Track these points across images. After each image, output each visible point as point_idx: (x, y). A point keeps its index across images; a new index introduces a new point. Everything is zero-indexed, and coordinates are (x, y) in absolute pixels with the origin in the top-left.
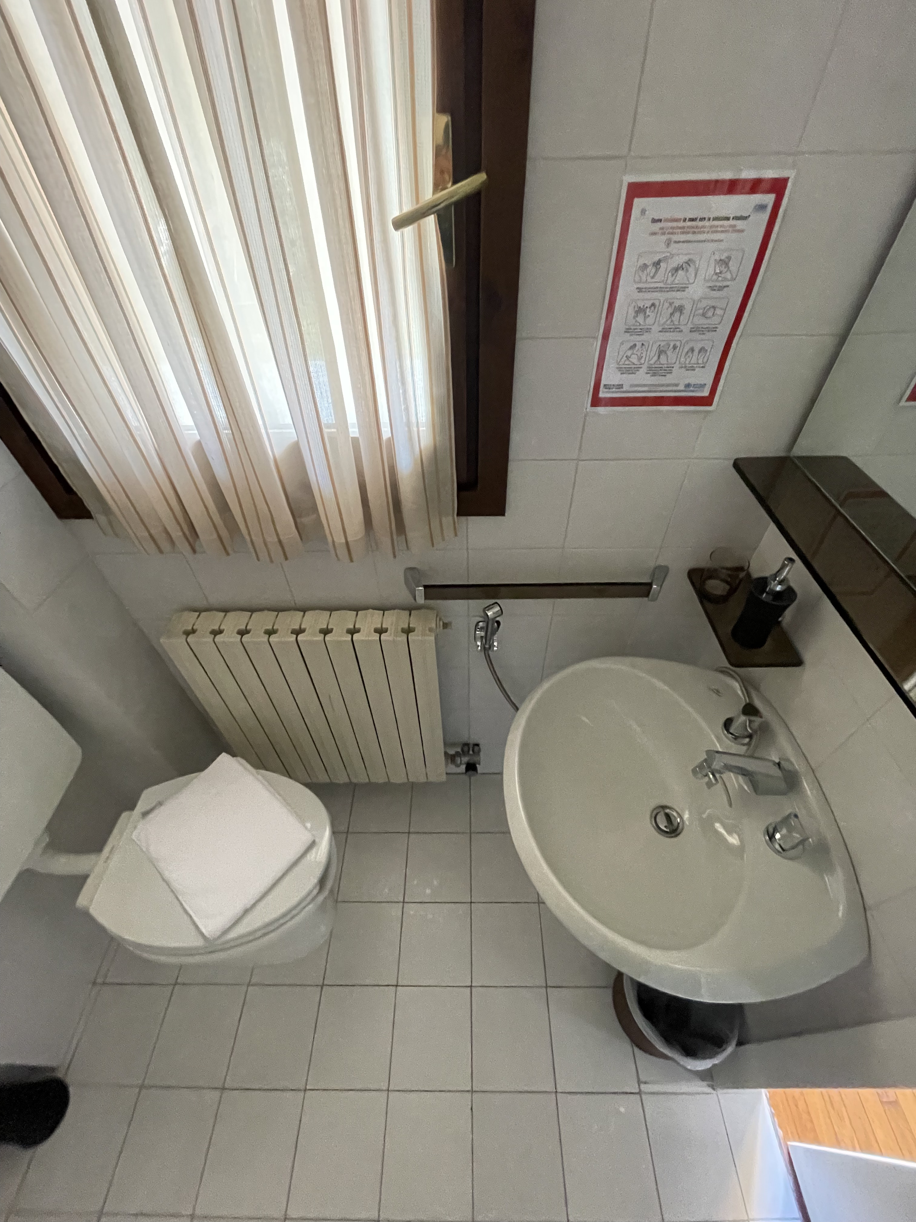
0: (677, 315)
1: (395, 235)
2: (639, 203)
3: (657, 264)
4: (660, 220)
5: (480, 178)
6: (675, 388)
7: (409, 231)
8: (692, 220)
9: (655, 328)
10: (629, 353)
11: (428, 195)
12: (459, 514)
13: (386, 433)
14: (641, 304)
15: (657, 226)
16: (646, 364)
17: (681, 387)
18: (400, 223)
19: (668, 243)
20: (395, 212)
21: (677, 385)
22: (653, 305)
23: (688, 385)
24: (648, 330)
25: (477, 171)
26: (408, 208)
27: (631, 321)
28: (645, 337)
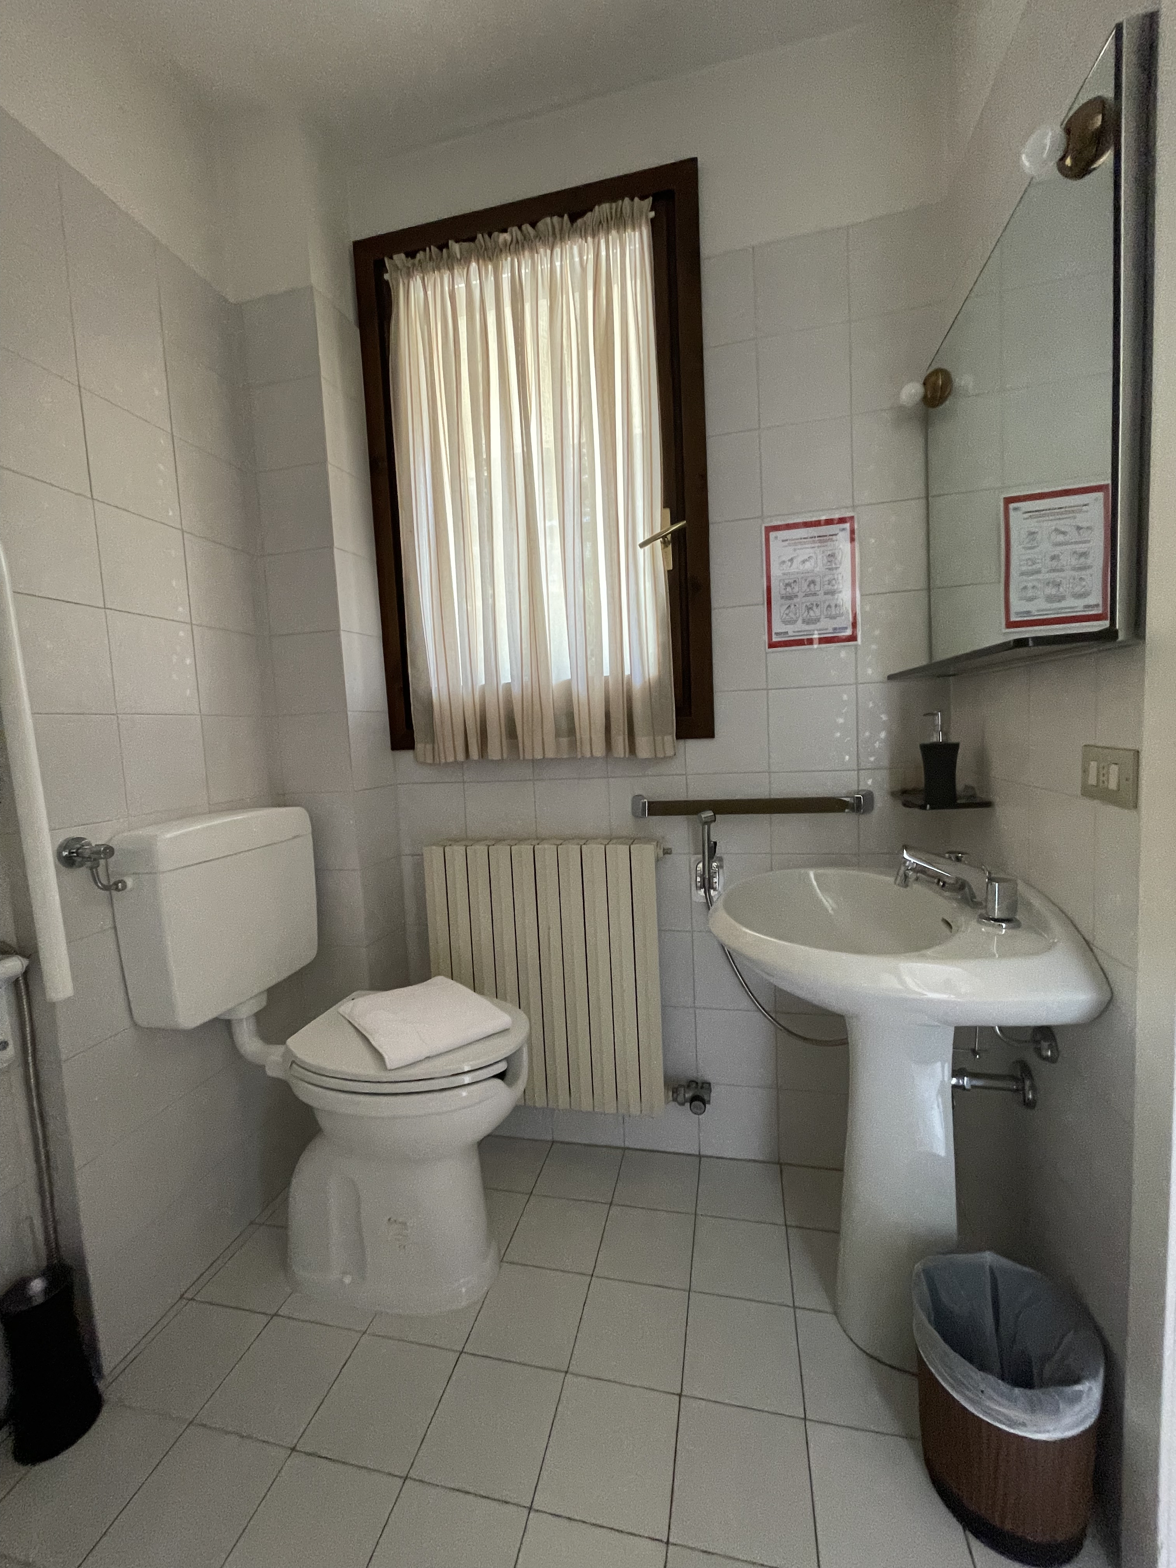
0: (812, 585)
1: (640, 551)
2: (772, 535)
3: (791, 560)
4: (787, 540)
5: (685, 522)
6: (825, 632)
7: (647, 548)
8: (804, 538)
9: (801, 595)
10: (787, 612)
11: (658, 530)
12: (679, 737)
13: (627, 672)
14: (787, 581)
15: (786, 543)
16: (801, 618)
17: (831, 631)
18: (642, 545)
19: (795, 550)
20: (641, 540)
21: (827, 629)
22: (795, 581)
23: (835, 629)
24: (796, 596)
25: (684, 520)
26: (647, 537)
27: (783, 592)
28: (795, 600)
